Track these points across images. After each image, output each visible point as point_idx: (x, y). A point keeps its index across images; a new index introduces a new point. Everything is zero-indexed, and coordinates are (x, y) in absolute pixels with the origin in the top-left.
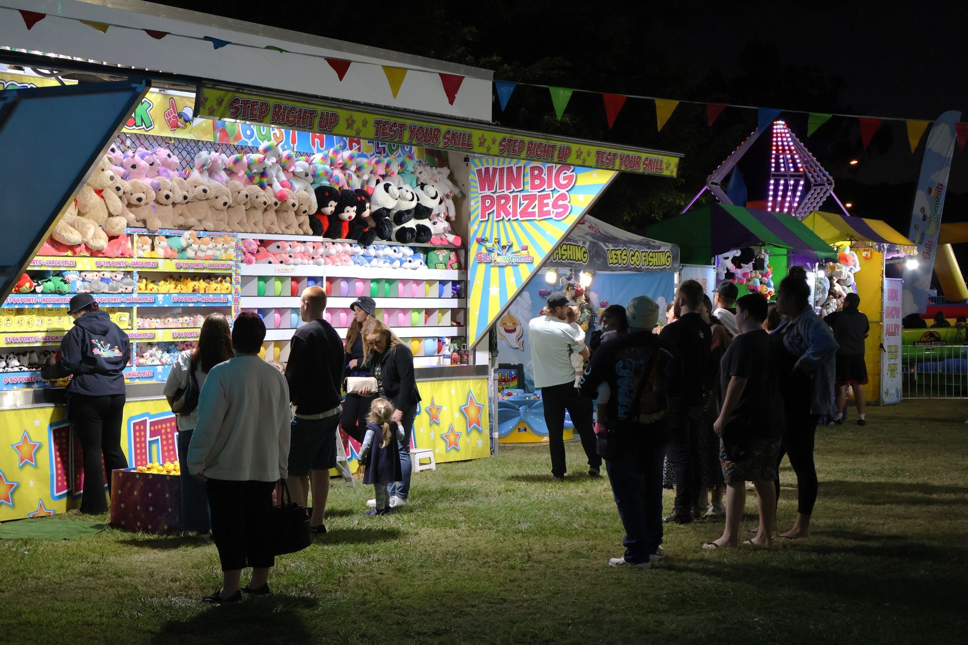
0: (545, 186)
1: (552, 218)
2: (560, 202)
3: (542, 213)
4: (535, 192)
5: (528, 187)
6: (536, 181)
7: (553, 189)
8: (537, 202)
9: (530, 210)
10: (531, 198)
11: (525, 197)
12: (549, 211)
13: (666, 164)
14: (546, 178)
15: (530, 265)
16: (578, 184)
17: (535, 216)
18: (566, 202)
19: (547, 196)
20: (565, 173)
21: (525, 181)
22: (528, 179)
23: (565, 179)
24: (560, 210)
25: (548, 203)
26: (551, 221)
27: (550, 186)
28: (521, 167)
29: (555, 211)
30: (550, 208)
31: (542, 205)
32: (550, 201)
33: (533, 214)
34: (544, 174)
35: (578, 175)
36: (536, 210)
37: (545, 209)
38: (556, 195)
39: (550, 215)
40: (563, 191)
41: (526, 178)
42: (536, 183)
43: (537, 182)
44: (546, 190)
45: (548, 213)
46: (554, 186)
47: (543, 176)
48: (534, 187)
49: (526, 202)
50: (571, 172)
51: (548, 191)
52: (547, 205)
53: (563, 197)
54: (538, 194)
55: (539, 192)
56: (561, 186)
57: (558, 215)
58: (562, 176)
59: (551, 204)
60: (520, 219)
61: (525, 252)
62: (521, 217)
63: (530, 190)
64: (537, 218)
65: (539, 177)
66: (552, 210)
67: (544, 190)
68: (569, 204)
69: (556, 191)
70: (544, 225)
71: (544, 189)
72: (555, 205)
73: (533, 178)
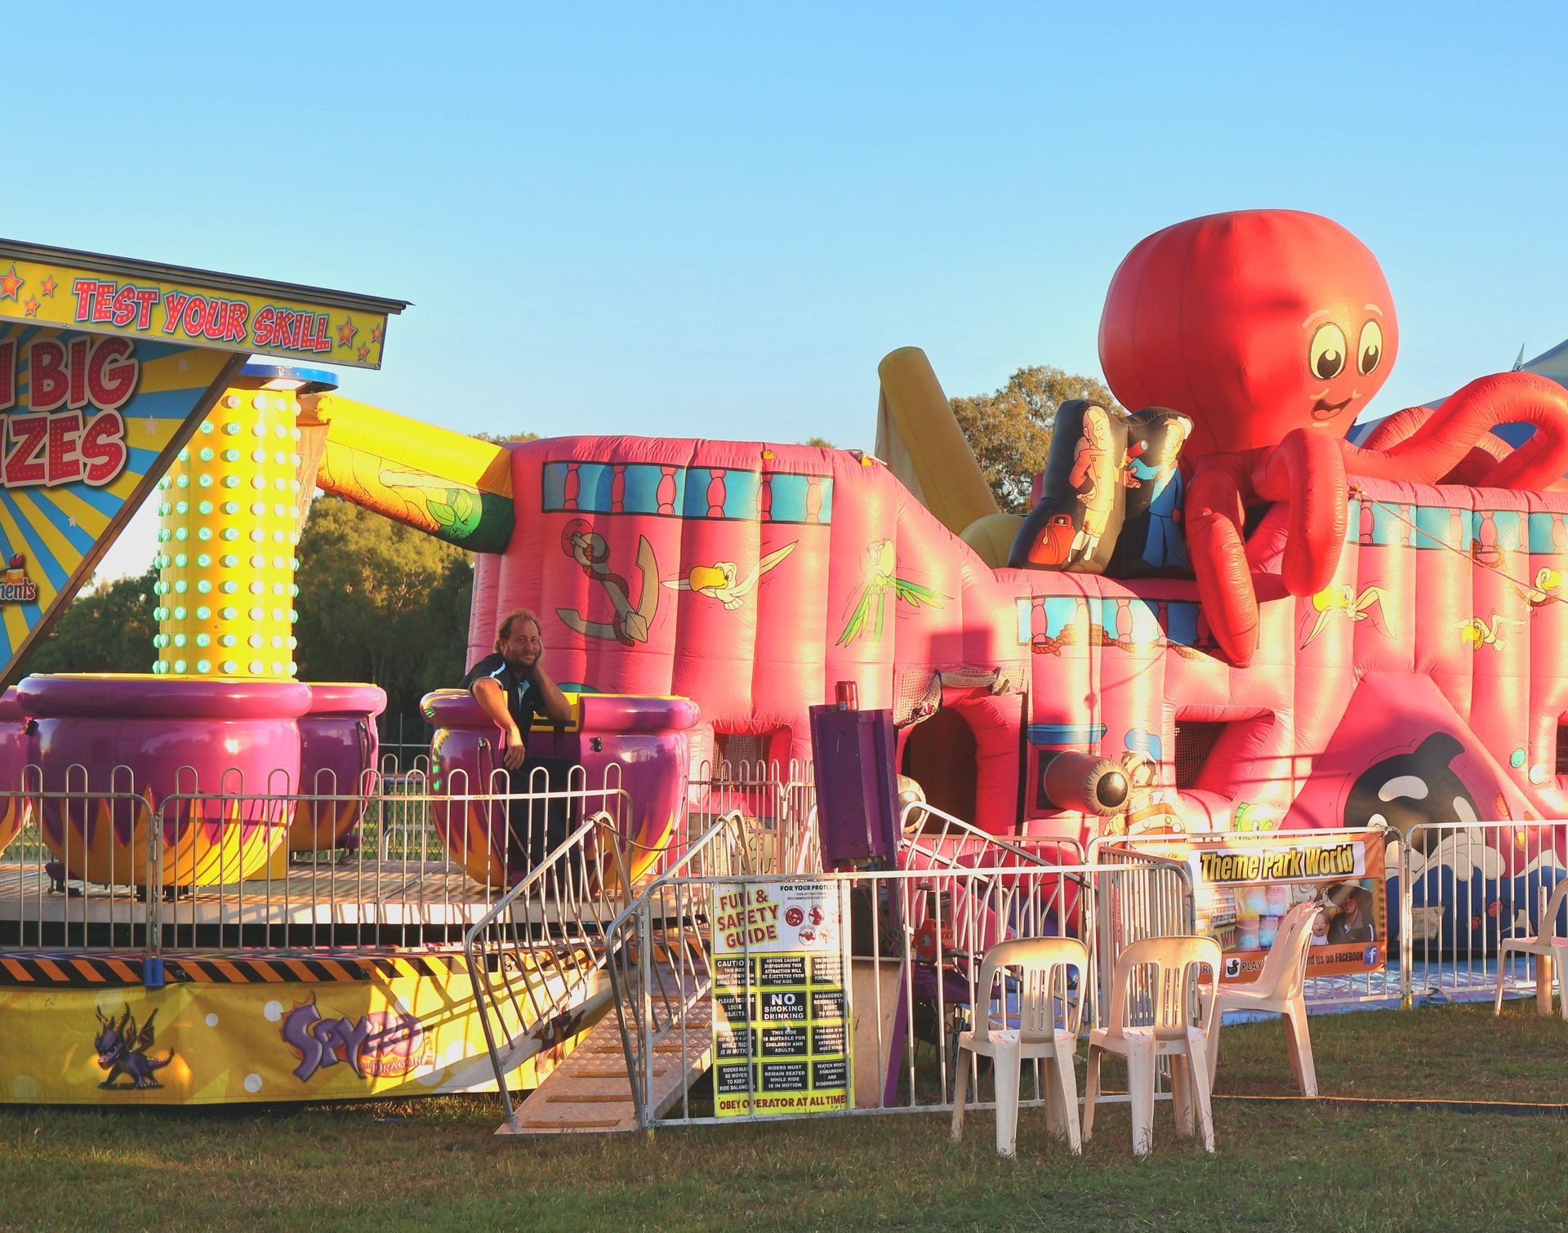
0: (68, 396)
1: (81, 482)
2: (102, 439)
3: (61, 469)
4: (43, 412)
5: (27, 399)
6: (46, 382)
7: (84, 403)
8: (46, 440)
9: (30, 461)
10: (33, 429)
11: (20, 429)
12: (76, 462)
13: (341, 329)
14: (68, 373)
15: (30, 609)
16: (145, 389)
17: (43, 477)
18: (115, 439)
19: (71, 423)
20: (115, 361)
21: (22, 382)
22: (27, 377)
23: (113, 375)
24: (102, 460)
25: (73, 442)
26: (82, 489)
27: (77, 397)
28: (11, 344)
29: (90, 461)
30: (77, 455)
31: (60, 447)
32: (77, 436)
33: (37, 471)
34: (63, 364)
35: (146, 365)
36: (45, 460)
37: (68, 457)
38: (92, 421)
39: (78, 473)
40: (109, 409)
41: (22, 376)
42: (46, 389)
43: (48, 385)
44: (70, 406)
45: (73, 467)
46: (88, 394)
47: (62, 368)
48: (40, 399)
49: (22, 439)
50: (129, 358)
51: (73, 409)
52: (71, 446)
53: (108, 425)
54: (51, 417)
55: (52, 412)
56: (107, 397)
57: (96, 472)
58: (106, 368)
59: (79, 445)
60: (8, 485)
61: (17, 573)
62: (9, 480)
63: (31, 408)
64: (46, 481)
65: (53, 372)
66: (82, 459)
67: (63, 408)
68: (121, 443)
69: (92, 411)
70: (66, 501)
71: (66, 403)
72: (90, 448)
73: (40, 374)
